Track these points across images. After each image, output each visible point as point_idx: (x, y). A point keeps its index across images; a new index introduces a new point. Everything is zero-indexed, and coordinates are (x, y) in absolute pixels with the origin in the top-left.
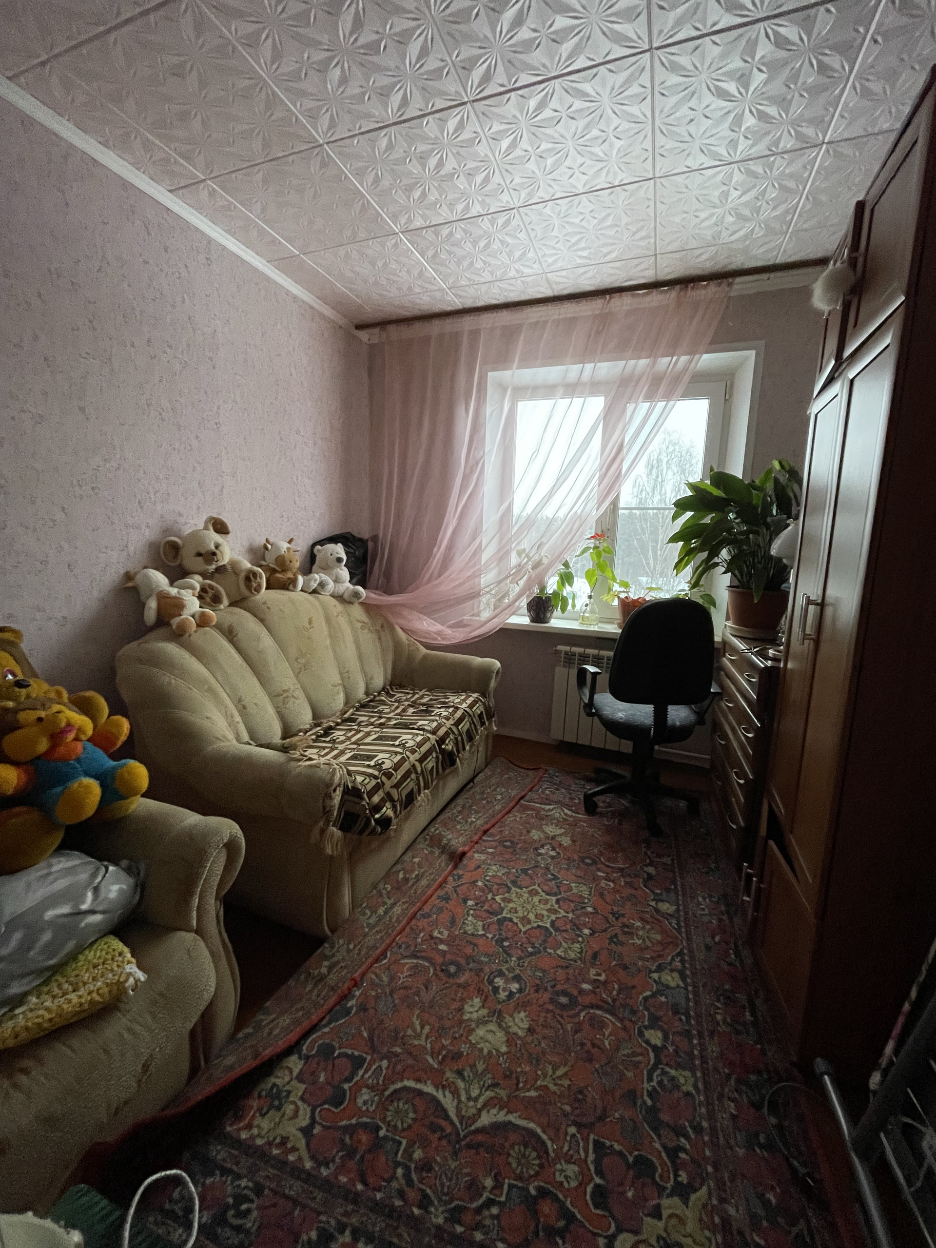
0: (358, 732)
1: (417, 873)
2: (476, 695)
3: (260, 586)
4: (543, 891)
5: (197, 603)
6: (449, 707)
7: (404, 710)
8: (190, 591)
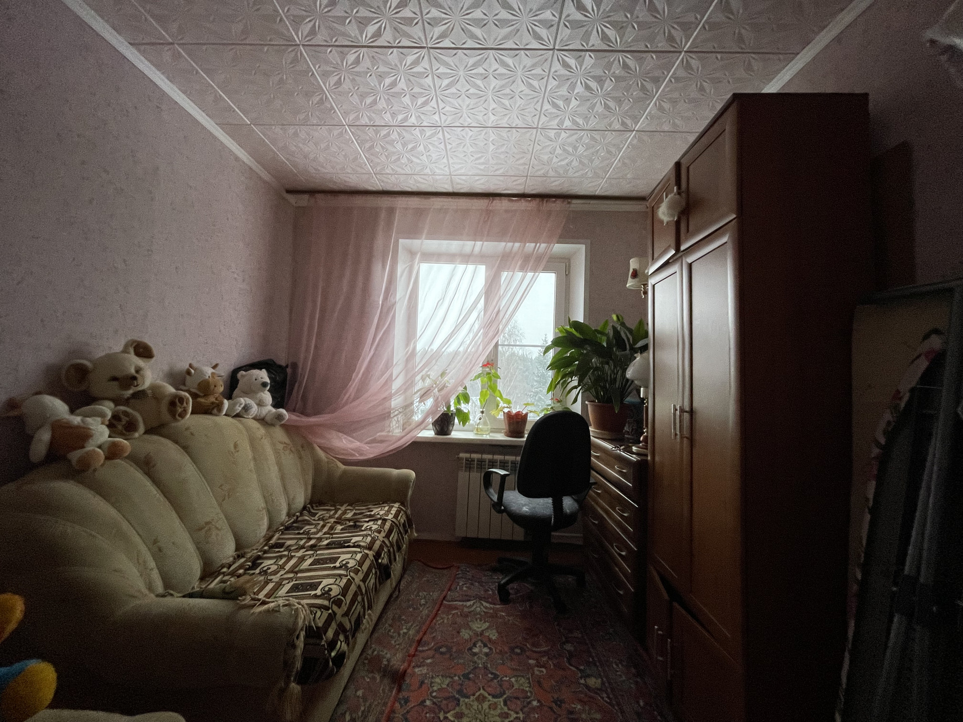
0: (290, 558)
1: (362, 708)
2: (397, 505)
3: (185, 411)
4: (489, 695)
5: (106, 432)
6: (377, 520)
7: (332, 528)
8: (99, 419)
